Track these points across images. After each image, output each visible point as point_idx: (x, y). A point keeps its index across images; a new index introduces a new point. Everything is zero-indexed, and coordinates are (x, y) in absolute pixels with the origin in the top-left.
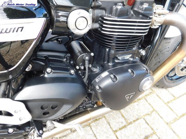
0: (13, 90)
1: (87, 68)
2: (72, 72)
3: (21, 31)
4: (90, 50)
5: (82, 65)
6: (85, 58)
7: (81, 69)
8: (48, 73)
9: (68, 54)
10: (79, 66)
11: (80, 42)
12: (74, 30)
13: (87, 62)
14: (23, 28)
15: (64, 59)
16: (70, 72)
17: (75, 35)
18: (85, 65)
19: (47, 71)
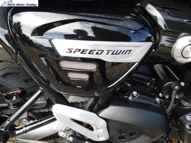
0: (99, 105)
1: (173, 98)
2: (158, 100)
3: (128, 54)
4: (179, 78)
5: (166, 94)
6: (174, 86)
7: (165, 98)
8: (133, 96)
9: (153, 79)
10: (162, 94)
11: (165, 66)
12: (178, 57)
13: (174, 92)
14: (131, 51)
15: (148, 83)
16: (156, 99)
17: (176, 62)
18: (171, 94)
19: (133, 94)
